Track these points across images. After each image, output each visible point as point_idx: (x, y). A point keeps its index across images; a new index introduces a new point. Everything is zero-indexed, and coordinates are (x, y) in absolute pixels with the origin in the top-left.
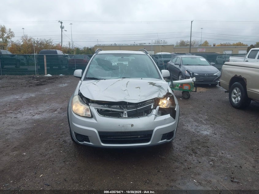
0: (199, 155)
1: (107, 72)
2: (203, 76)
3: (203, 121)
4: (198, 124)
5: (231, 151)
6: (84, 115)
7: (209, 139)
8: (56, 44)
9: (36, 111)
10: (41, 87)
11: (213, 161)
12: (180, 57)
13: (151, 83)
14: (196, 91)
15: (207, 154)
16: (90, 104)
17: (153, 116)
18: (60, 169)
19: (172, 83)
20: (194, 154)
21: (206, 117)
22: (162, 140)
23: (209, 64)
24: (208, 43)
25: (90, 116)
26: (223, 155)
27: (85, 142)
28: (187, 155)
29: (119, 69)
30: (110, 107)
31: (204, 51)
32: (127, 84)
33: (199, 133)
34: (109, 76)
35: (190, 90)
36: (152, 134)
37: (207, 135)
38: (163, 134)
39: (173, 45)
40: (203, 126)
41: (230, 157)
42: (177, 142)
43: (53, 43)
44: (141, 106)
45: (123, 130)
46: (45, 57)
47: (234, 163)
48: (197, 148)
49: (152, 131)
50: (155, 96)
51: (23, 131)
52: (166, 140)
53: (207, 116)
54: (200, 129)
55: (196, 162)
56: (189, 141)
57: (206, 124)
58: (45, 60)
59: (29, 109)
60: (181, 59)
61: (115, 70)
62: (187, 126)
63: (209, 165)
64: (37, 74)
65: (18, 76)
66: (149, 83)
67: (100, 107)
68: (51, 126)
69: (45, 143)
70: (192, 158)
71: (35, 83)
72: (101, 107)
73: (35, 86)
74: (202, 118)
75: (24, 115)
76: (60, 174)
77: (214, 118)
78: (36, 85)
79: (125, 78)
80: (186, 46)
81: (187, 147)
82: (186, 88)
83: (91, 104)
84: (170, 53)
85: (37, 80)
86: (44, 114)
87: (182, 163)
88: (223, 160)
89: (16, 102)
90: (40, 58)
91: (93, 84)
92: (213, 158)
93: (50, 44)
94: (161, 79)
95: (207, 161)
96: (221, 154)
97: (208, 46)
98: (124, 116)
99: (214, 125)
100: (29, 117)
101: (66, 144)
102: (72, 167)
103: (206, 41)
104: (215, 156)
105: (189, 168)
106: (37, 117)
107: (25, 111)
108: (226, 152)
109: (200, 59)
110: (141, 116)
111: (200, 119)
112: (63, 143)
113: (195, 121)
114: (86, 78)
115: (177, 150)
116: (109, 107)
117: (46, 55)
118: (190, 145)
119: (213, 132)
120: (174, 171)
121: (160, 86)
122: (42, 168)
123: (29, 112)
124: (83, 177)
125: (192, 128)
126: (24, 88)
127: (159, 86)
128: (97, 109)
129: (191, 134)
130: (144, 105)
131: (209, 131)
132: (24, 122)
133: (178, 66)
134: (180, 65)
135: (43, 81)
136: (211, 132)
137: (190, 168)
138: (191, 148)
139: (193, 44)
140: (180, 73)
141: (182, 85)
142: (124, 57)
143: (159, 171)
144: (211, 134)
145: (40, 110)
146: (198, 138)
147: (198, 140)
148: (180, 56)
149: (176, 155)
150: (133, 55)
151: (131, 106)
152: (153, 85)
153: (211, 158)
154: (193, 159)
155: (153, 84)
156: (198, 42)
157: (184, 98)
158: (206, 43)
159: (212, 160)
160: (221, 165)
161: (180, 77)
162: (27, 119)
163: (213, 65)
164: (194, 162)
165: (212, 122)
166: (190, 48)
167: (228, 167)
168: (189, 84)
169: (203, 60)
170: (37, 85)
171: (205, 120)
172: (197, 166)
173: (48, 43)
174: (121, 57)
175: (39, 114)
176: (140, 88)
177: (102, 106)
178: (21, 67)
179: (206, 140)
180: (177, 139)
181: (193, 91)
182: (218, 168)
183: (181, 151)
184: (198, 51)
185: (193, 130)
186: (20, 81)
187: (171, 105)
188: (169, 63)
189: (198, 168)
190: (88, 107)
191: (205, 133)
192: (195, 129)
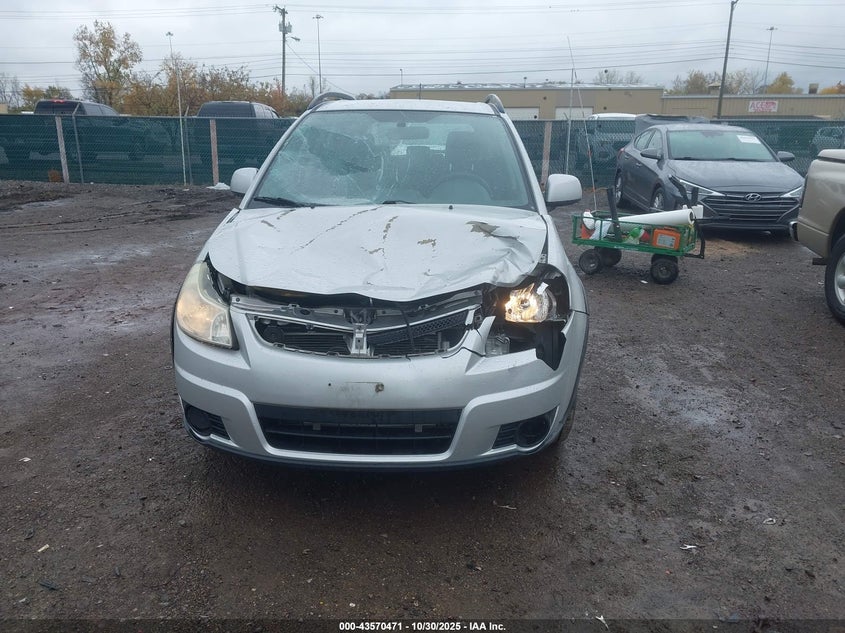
0: (651, 508)
1: (338, 179)
2: (740, 199)
3: (704, 371)
4: (678, 383)
5: (787, 502)
6: (210, 339)
7: (706, 445)
8: (262, 84)
9: (130, 307)
10: (183, 224)
11: (700, 538)
12: (664, 132)
13: (480, 227)
14: (701, 256)
15: (686, 505)
16: (234, 299)
17: (463, 356)
18: (120, 528)
19: (616, 223)
20: (629, 505)
21: (721, 355)
22: (497, 445)
23: (770, 157)
24: (791, 83)
25: (230, 345)
26: (749, 516)
27: (213, 436)
28: (603, 506)
29: (381, 170)
30: (308, 313)
31: (774, 109)
32: (388, 226)
33: (673, 419)
34: (337, 193)
35: (678, 251)
36: (455, 424)
37: (705, 427)
38: (503, 426)
39: (660, 90)
40: (699, 390)
41: (776, 529)
42: (579, 449)
43: (252, 82)
44: (428, 313)
45: (343, 402)
46: (213, 124)
47: (788, 553)
48: (650, 479)
49: (458, 411)
50: (485, 277)
51: (60, 376)
52: (514, 447)
53: (722, 349)
54: (682, 403)
55: (632, 537)
56: (629, 446)
57: (710, 385)
58: (213, 134)
59: (115, 298)
60: (665, 137)
61: (364, 170)
62: (637, 387)
63: (679, 556)
64: (188, 181)
65: (126, 188)
66: (471, 227)
67: (269, 312)
68: (156, 361)
69: (110, 425)
70: (620, 519)
71: (170, 211)
72: (275, 312)
73: (164, 220)
74: (701, 359)
75: (89, 317)
76: (109, 548)
77: (751, 362)
78: (170, 217)
79: (394, 203)
80: (709, 93)
81: (610, 474)
82: (666, 242)
83: (238, 300)
84: (635, 116)
85: (178, 203)
86: (151, 318)
87: (573, 538)
88: (744, 539)
89: (84, 272)
90: (199, 129)
91: (263, 221)
92: (705, 525)
93: (244, 83)
94: (536, 210)
95: (677, 538)
96: (740, 513)
97: (790, 91)
98: (354, 351)
99: (741, 388)
100: (100, 327)
101: (179, 432)
102: (161, 524)
103: (784, 75)
104: (712, 520)
105: (593, 564)
106: (126, 327)
107: (97, 306)
108: (765, 504)
109: (739, 137)
110: (417, 352)
111: (694, 363)
112: (171, 426)
113: (673, 369)
114: (256, 199)
115: (570, 481)
116: (303, 312)
117: (216, 120)
118: (627, 466)
119: (733, 417)
120: (530, 571)
121: (515, 239)
122: (60, 520)
123: (107, 309)
124: (183, 565)
125: (653, 397)
126: (129, 226)
127: (511, 240)
128: (256, 317)
129: (643, 421)
130: (440, 310)
131: (718, 411)
132: (77, 345)
133: (652, 163)
134: (660, 160)
135: (197, 206)
136: (725, 417)
137: (601, 560)
138: (625, 478)
139: (734, 85)
140: (658, 187)
141: (651, 230)
142: (409, 125)
143: (471, 567)
144: (721, 424)
145: (147, 302)
146: (666, 439)
147: (663, 448)
148: (663, 127)
149: (560, 501)
150: (443, 116)
151: (389, 312)
152: (485, 231)
153: (697, 524)
154: (622, 523)
155: (487, 230)
156: (753, 80)
157: (655, 280)
158: (784, 82)
159: (698, 537)
160: (729, 557)
161: (657, 202)
162: (89, 335)
163: (784, 160)
164: (624, 536)
165: (736, 378)
166: (721, 99)
167: (755, 568)
168: (677, 228)
169: (749, 140)
170: (174, 218)
171: (711, 368)
172: (627, 558)
173: (235, 81)
174: (396, 124)
175: (136, 316)
176: (434, 245)
177: (279, 307)
178: (149, 159)
179: (693, 447)
180: (581, 438)
181: (691, 256)
182: (711, 572)
183: (585, 489)
184: (751, 110)
185: (654, 405)
186: (127, 202)
187: (554, 310)
188: (628, 149)
189: (630, 564)
190: (225, 311)
191: (699, 418)
192: (665, 403)
